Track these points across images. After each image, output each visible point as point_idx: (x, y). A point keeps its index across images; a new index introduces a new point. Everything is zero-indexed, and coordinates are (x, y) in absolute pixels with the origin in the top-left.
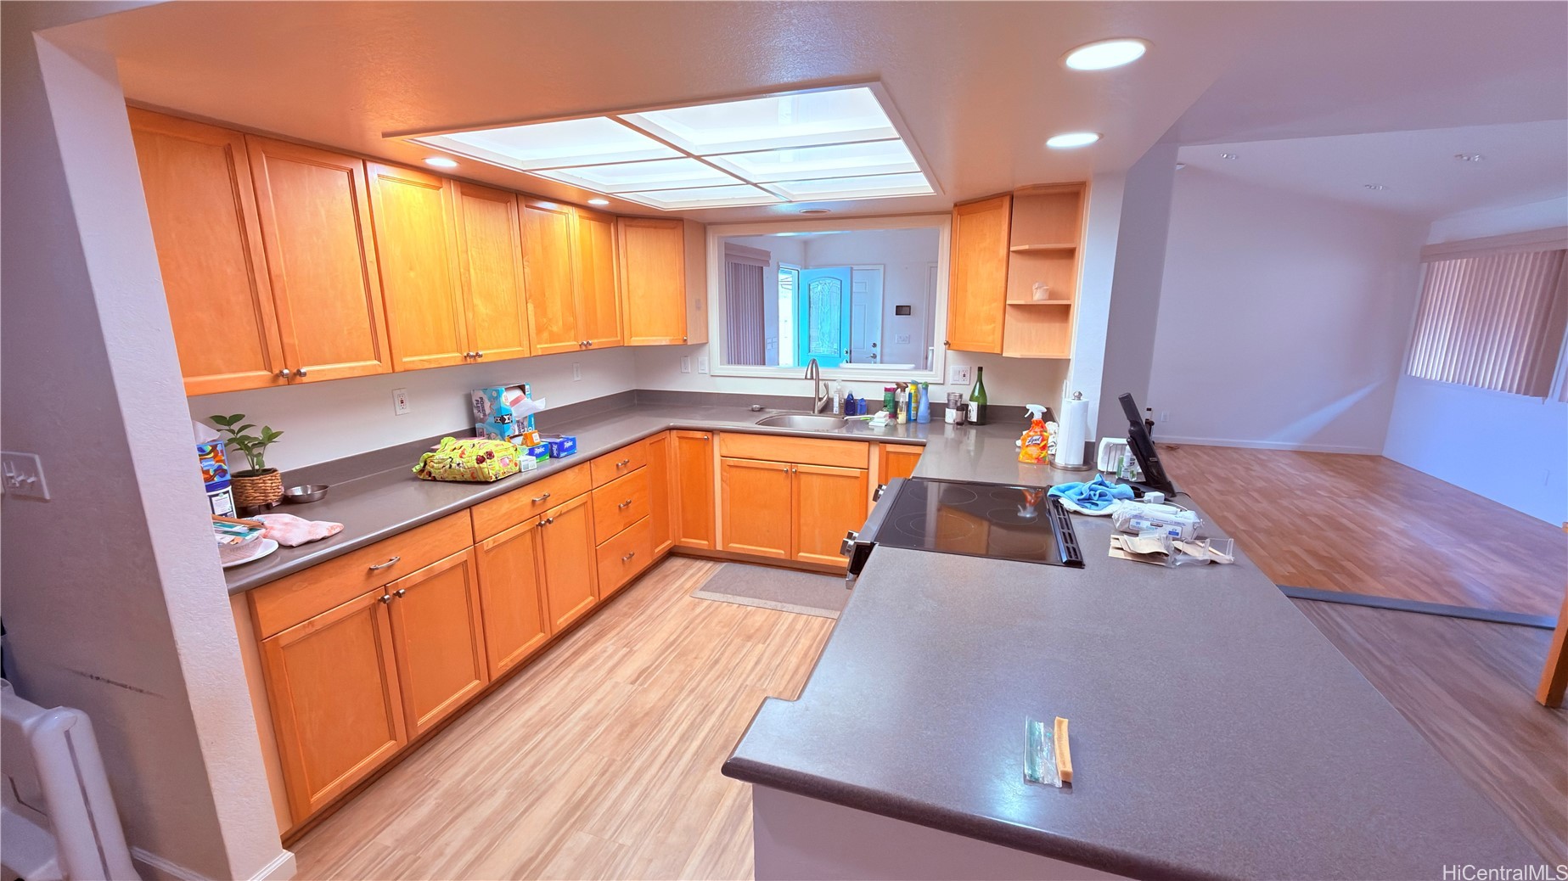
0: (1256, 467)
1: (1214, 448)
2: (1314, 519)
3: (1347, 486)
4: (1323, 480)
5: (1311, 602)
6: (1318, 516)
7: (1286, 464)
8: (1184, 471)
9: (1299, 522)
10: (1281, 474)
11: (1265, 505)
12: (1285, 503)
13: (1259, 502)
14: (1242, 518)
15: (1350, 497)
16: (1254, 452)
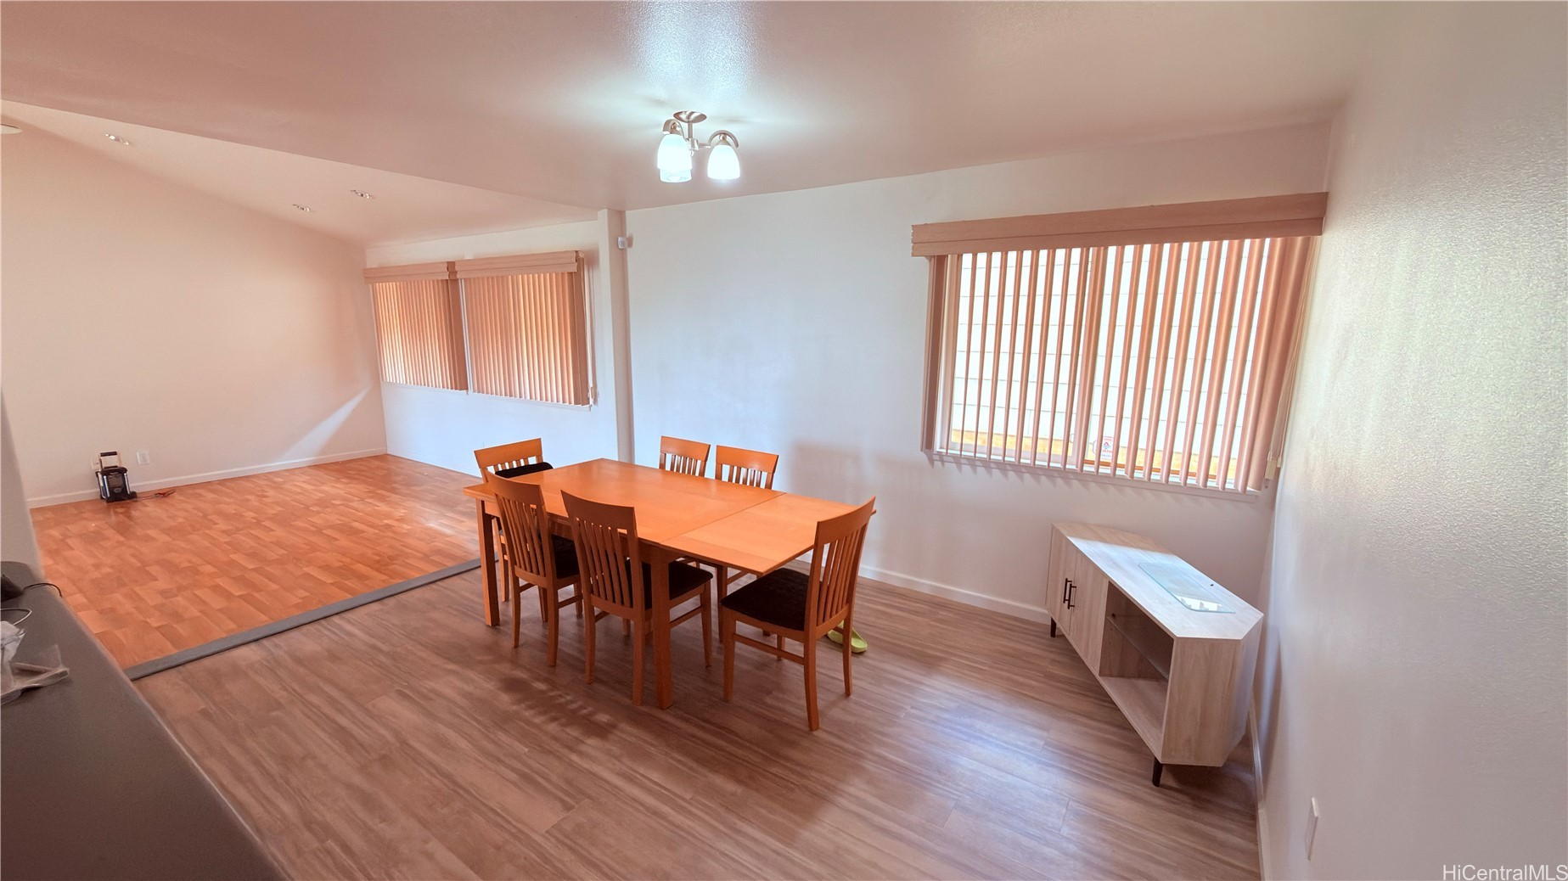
0: (271, 493)
1: (222, 482)
2: (328, 532)
3: (358, 488)
4: (335, 489)
5: (323, 622)
6: (332, 527)
7: (304, 482)
8: (181, 520)
9: (315, 539)
10: (299, 493)
11: (279, 532)
12: (299, 523)
13: (273, 530)
14: (253, 555)
15: (362, 500)
16: (268, 476)
